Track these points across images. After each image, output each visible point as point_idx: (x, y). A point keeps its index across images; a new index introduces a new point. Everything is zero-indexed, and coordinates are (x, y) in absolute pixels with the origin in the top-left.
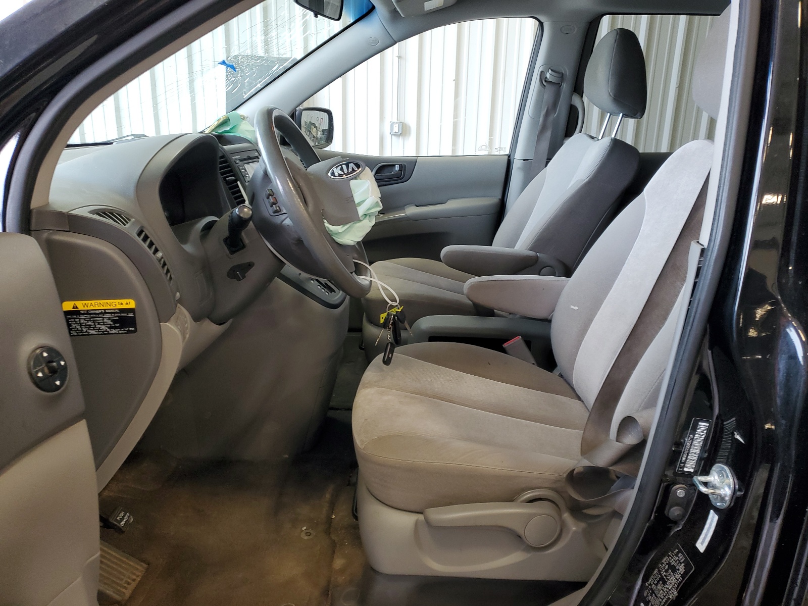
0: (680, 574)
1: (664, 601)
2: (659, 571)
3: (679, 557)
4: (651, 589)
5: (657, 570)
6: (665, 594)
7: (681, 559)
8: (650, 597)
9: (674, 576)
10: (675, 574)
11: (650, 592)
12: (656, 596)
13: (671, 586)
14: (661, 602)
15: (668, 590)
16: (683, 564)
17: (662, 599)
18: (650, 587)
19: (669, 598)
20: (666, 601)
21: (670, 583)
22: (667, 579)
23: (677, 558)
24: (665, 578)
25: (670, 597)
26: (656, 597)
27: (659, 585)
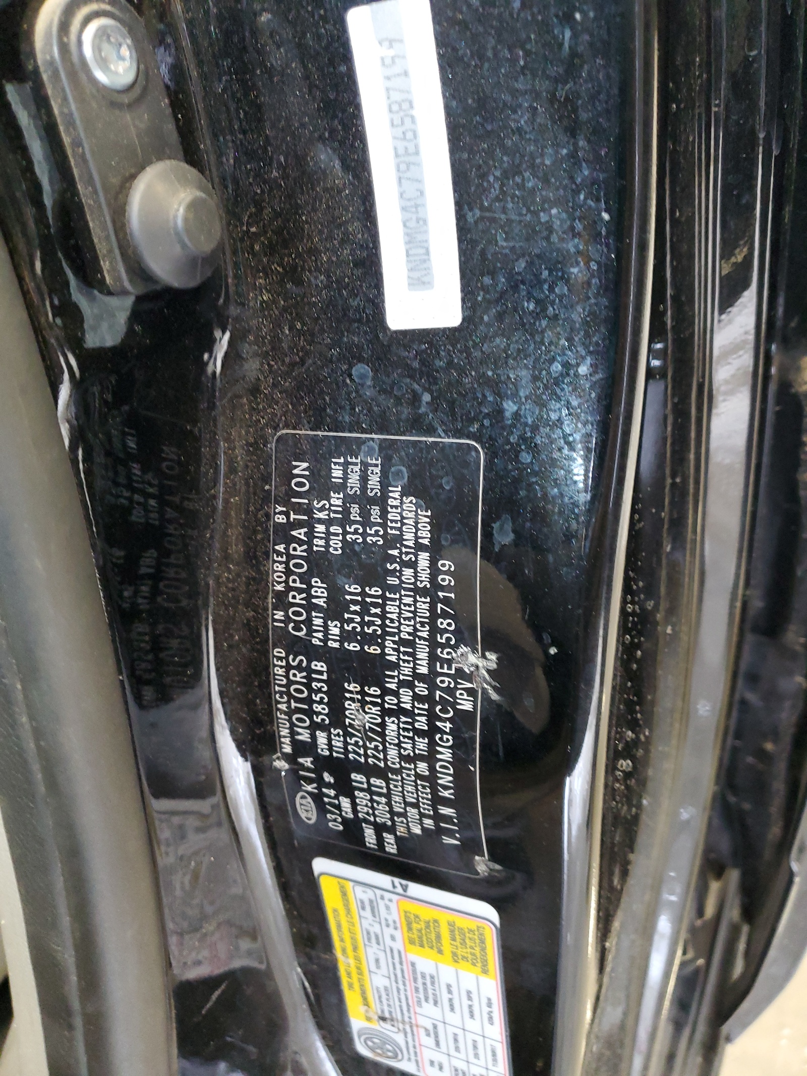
0: (419, 547)
1: (446, 755)
2: (296, 646)
3: (342, 487)
4: (325, 763)
5: (279, 652)
6: (422, 723)
7: (364, 479)
8: (345, 803)
9: (394, 589)
10: (393, 581)
11: (328, 778)
12: (370, 771)
13: (423, 655)
14: (432, 779)
15: (422, 689)
16: (395, 493)
17: (431, 757)
18: (307, 761)
19: (463, 720)
20: (461, 746)
21: (402, 642)
22: (371, 639)
23: (336, 500)
24: (353, 647)
25: (466, 705)
26: (382, 773)
27: (351, 707)
